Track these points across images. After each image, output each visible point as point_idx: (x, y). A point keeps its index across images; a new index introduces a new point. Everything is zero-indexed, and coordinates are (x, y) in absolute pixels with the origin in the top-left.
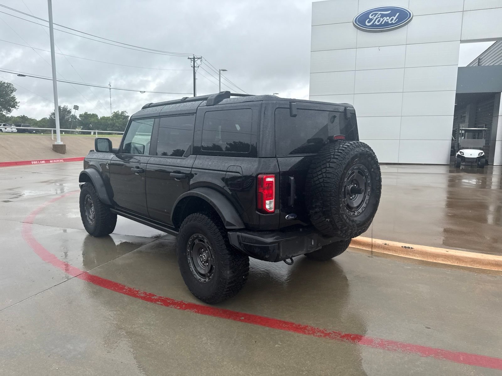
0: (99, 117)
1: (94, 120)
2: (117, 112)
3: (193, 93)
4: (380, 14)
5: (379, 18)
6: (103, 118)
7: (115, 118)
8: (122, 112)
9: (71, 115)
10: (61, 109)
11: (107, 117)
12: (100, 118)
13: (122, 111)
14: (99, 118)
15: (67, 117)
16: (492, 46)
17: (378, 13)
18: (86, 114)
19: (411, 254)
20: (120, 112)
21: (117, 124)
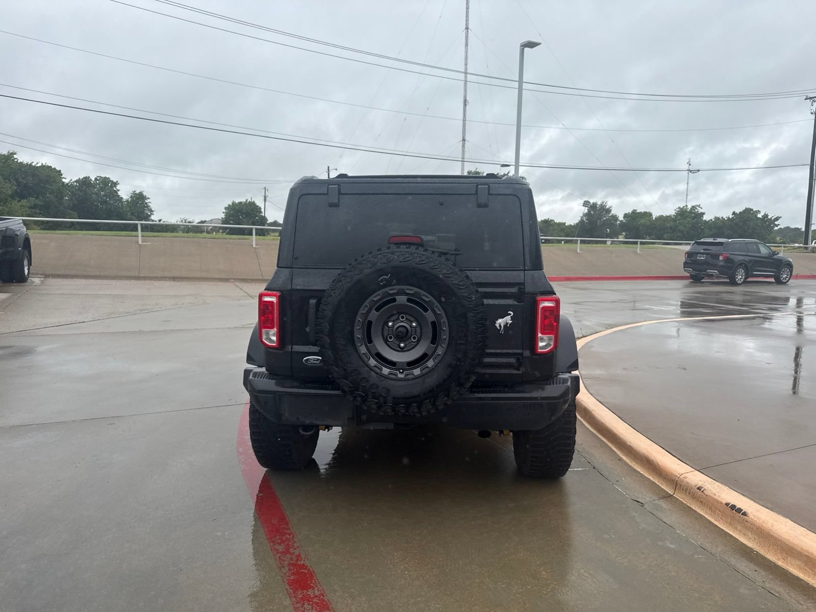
0: (653, 216)
1: (644, 221)
2: (684, 207)
3: (809, 163)
6: (661, 218)
7: (679, 217)
8: (693, 207)
9: (610, 215)
10: (598, 206)
11: (667, 217)
12: (656, 218)
13: (693, 205)
14: (654, 219)
15: (605, 218)
18: (634, 212)
19: (739, 527)
20: (689, 207)
21: (681, 228)
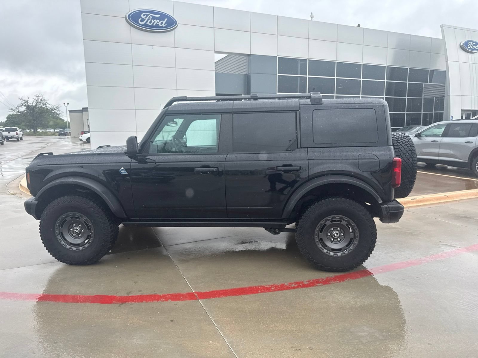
4: (151, 16)
5: (150, 19)
16: (224, 57)
17: (149, 15)
